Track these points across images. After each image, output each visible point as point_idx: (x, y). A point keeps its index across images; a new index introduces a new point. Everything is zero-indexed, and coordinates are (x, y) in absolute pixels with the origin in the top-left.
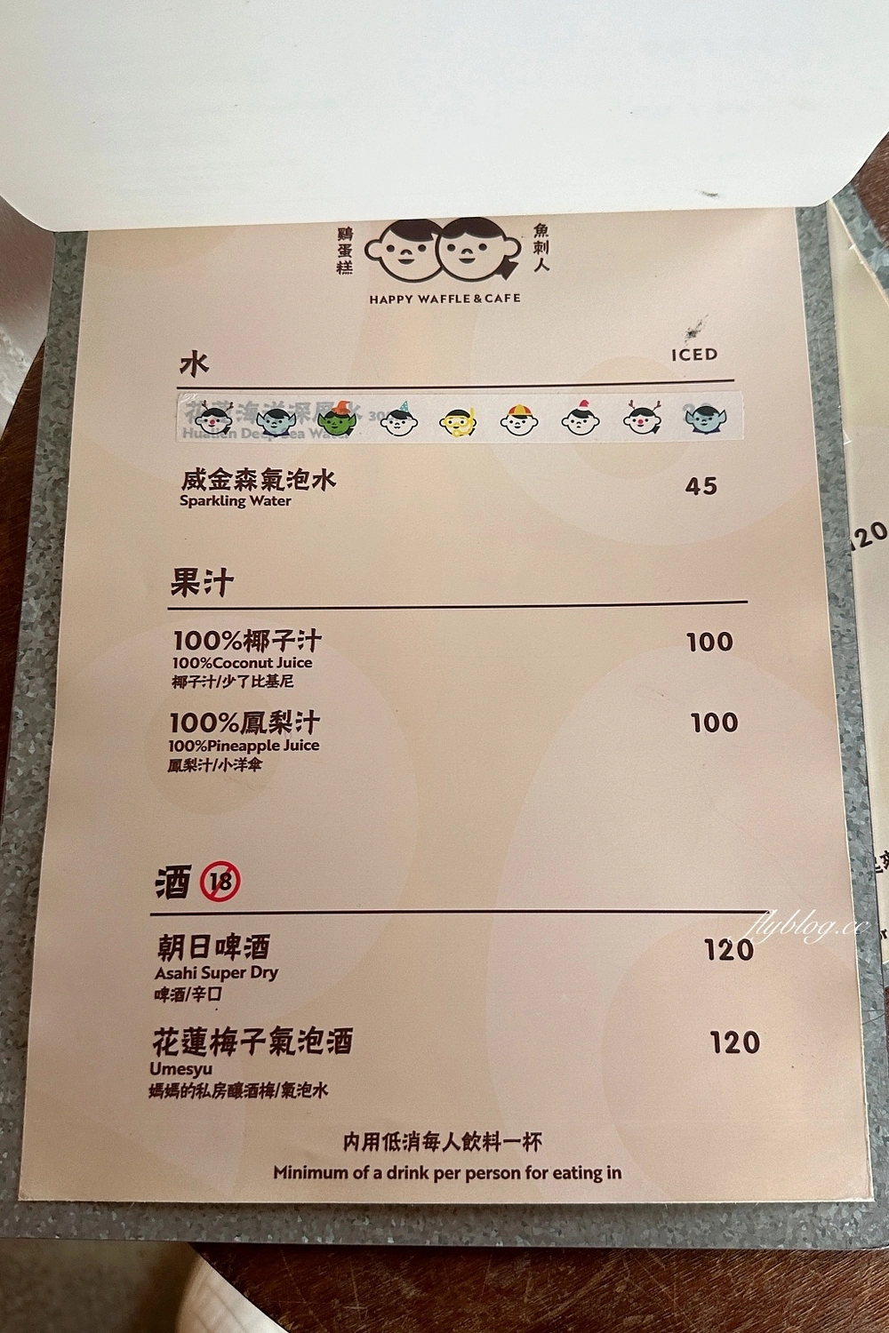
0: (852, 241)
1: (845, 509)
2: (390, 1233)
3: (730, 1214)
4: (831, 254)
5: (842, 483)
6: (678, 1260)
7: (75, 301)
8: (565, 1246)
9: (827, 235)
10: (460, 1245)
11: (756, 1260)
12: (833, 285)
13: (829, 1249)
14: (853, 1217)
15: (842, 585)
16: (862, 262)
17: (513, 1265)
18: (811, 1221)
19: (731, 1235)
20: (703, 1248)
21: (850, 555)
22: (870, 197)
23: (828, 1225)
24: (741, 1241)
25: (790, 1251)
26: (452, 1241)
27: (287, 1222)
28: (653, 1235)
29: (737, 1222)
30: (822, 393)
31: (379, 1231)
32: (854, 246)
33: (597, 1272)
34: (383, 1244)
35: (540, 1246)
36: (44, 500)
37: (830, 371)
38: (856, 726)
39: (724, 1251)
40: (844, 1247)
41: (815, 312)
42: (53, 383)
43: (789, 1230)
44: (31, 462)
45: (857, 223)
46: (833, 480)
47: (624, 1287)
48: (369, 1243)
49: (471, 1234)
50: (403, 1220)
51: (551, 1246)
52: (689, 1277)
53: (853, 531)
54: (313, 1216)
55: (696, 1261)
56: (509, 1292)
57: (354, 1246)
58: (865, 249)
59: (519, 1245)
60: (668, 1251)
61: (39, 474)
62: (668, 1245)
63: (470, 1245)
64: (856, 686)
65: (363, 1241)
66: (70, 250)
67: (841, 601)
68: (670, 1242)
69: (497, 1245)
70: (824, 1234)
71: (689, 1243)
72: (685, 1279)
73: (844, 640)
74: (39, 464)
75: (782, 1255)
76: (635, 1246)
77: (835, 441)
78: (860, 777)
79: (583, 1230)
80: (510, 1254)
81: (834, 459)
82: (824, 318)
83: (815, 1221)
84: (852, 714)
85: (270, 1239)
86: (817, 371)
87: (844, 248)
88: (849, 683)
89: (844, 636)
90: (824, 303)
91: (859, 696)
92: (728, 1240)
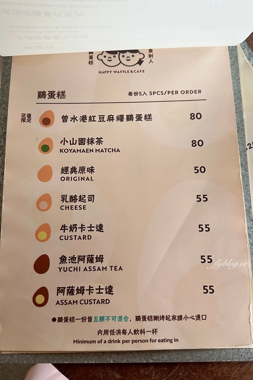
0: (245, 56)
1: (244, 138)
2: (112, 359)
3: (213, 352)
4: (238, 59)
5: (243, 129)
6: (198, 365)
7: (9, 77)
8: (164, 362)
9: (237, 54)
10: (133, 362)
11: (221, 364)
12: (239, 69)
13: (243, 361)
14: (250, 351)
15: (244, 161)
16: (248, 62)
17: (149, 368)
18: (238, 353)
20: (205, 361)
21: (246, 151)
22: (250, 42)
23: (243, 354)
24: (217, 359)
25: (231, 362)
26: (130, 361)
27: (80, 356)
28: (191, 358)
29: (215, 354)
30: (236, 102)
31: (108, 359)
32: (245, 57)
33: (174, 369)
34: (110, 363)
35: (157, 362)
37: (239, 95)
38: (249, 203)
39: (211, 362)
40: (247, 360)
41: (234, 77)
42: (3, 103)
43: (231, 355)
45: (246, 50)
46: (240, 129)
47: (182, 374)
48: (105, 362)
49: (136, 359)
50: (115, 355)
51: (160, 362)
53: (247, 144)
54: (88, 355)
55: (204, 365)
56: (147, 376)
57: (101, 363)
58: (248, 58)
59: (150, 362)
60: (195, 363)
63: (136, 362)
64: (249, 191)
66: (7, 62)
67: (244, 166)
68: (195, 360)
69: (144, 362)
70: (241, 356)
72: (200, 371)
75: (229, 363)
76: (185, 362)
77: (241, 117)
78: (250, 219)
79: (169, 357)
80: (148, 365)
81: (241, 122)
82: (237, 79)
83: (239, 353)
84: (248, 200)
85: (75, 362)
86: (235, 95)
87: (242, 58)
88: (246, 190)
89: (244, 176)
90: (237, 75)
91: (250, 194)
92: (213, 359)
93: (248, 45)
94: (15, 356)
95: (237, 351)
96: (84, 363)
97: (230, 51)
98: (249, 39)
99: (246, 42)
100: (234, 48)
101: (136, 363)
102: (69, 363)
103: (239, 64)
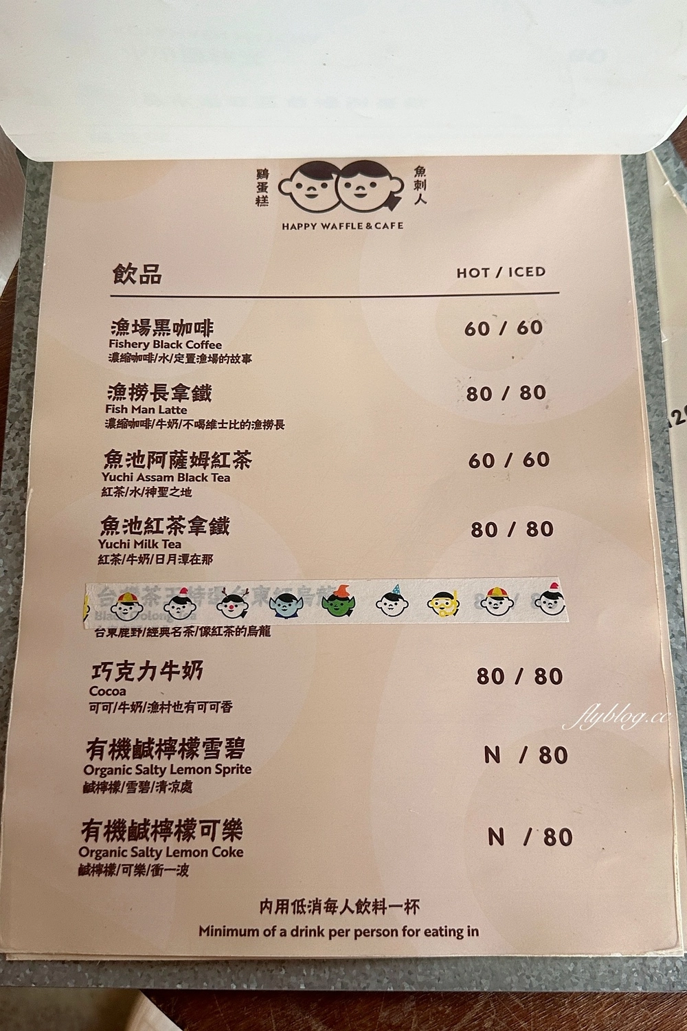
0: (667, 178)
1: (663, 395)
2: (302, 980)
3: (576, 964)
4: (650, 188)
5: (660, 373)
6: (534, 1001)
7: (42, 230)
8: (443, 990)
9: (647, 173)
10: (358, 990)
11: (597, 1001)
12: (652, 214)
13: (656, 991)
14: (675, 966)
15: (661, 455)
16: (675, 195)
17: (401, 1005)
18: (641, 969)
19: (577, 981)
20: (555, 991)
21: (668, 431)
22: (681, 143)
23: (655, 972)
24: (585, 986)
25: (624, 994)
26: (352, 986)
27: (218, 972)
28: (514, 981)
29: (581, 970)
30: (643, 300)
31: (293, 979)
32: (668, 183)
33: (469, 1011)
34: (296, 989)
35: (423, 990)
36: (19, 390)
37: (650, 282)
38: (674, 569)
39: (571, 993)
40: (668, 990)
41: (638, 235)
42: (26, 296)
43: (624, 976)
44: (8, 360)
45: (671, 163)
46: (653, 371)
47: (491, 1023)
48: (285, 989)
49: (368, 981)
50: (312, 970)
51: (432, 990)
52: (544, 1014)
53: (670, 412)
54: (239, 967)
55: (549, 1001)
57: (273, 991)
58: (677, 185)
59: (406, 990)
60: (527, 994)
61: (14, 369)
62: (526, 989)
63: (366, 990)
64: (674, 536)
65: (281, 987)
67: (662, 469)
68: (528, 986)
69: (389, 990)
70: (651, 977)
71: (543, 987)
72: (541, 1016)
73: (665, 498)
74: (15, 361)
75: (618, 997)
76: (500, 990)
77: (655, 339)
78: (678, 610)
79: (458, 977)
80: (399, 997)
81: (654, 354)
82: (645, 240)
83: (645, 969)
84: (671, 559)
85: (205, 986)
86: (640, 282)
87: (660, 184)
88: (667, 535)
89: (663, 496)
90: (644, 228)
91: (676, 545)
92: (575, 984)
93: (678, 150)
94: (45, 966)
95: (640, 964)
96: (227, 989)
97: (627, 167)
98: (678, 136)
99: (670, 144)
100: (637, 158)
101: (368, 992)
102: (187, 988)
103: (651, 200)
